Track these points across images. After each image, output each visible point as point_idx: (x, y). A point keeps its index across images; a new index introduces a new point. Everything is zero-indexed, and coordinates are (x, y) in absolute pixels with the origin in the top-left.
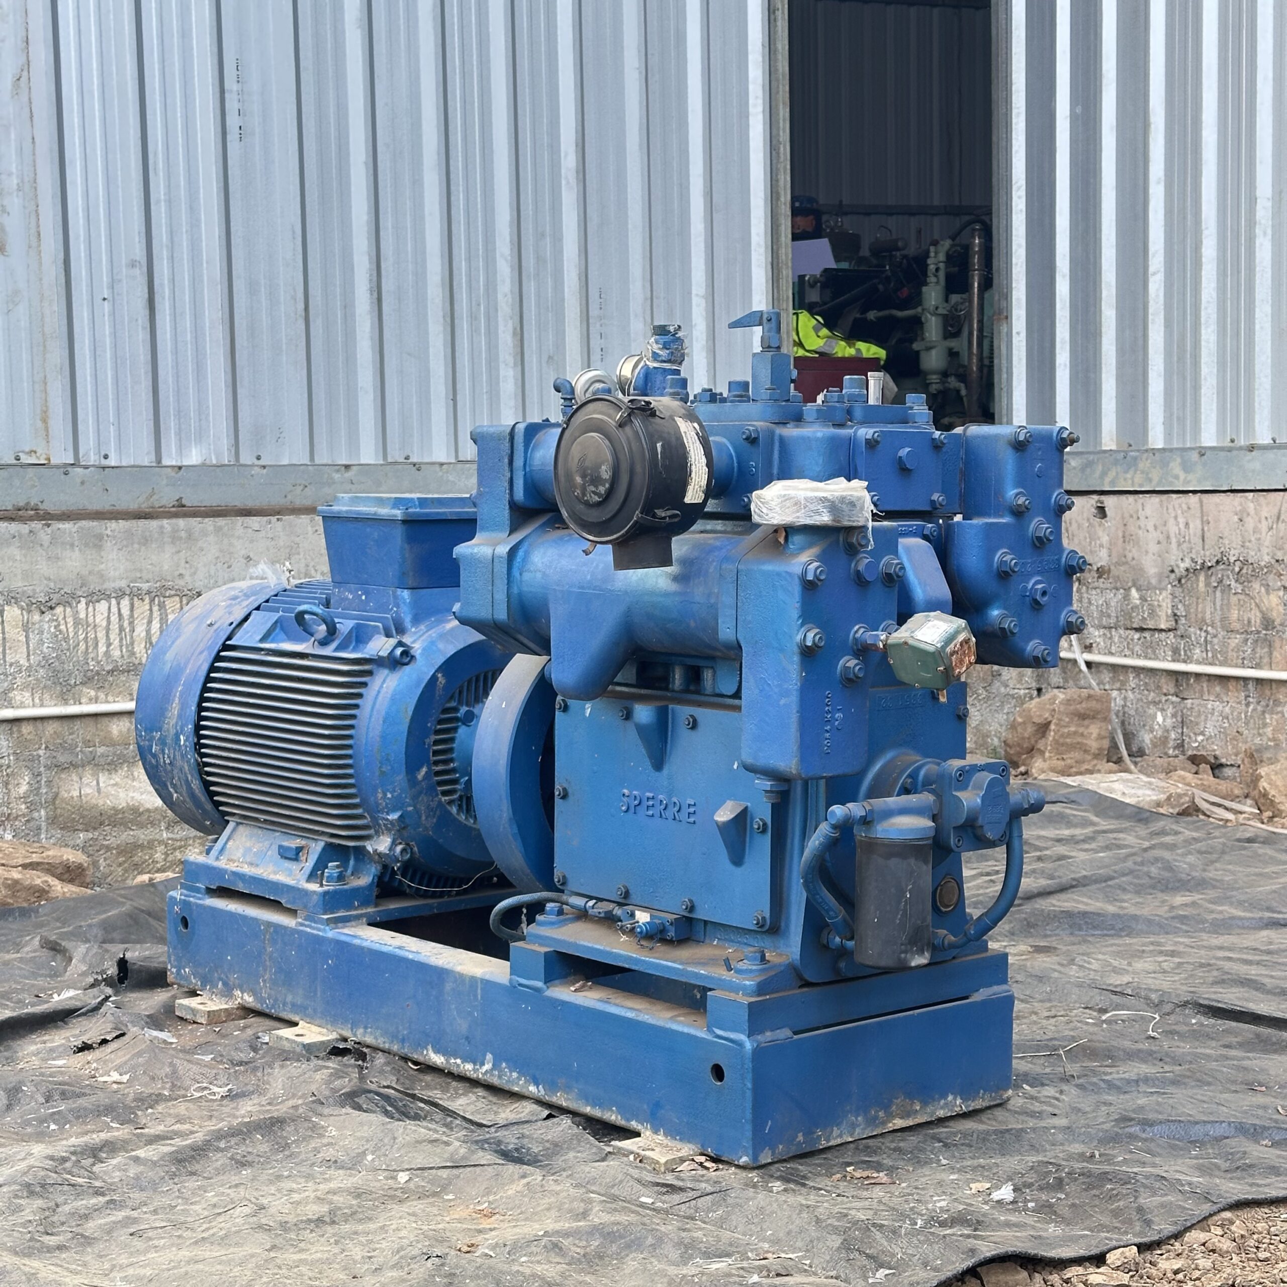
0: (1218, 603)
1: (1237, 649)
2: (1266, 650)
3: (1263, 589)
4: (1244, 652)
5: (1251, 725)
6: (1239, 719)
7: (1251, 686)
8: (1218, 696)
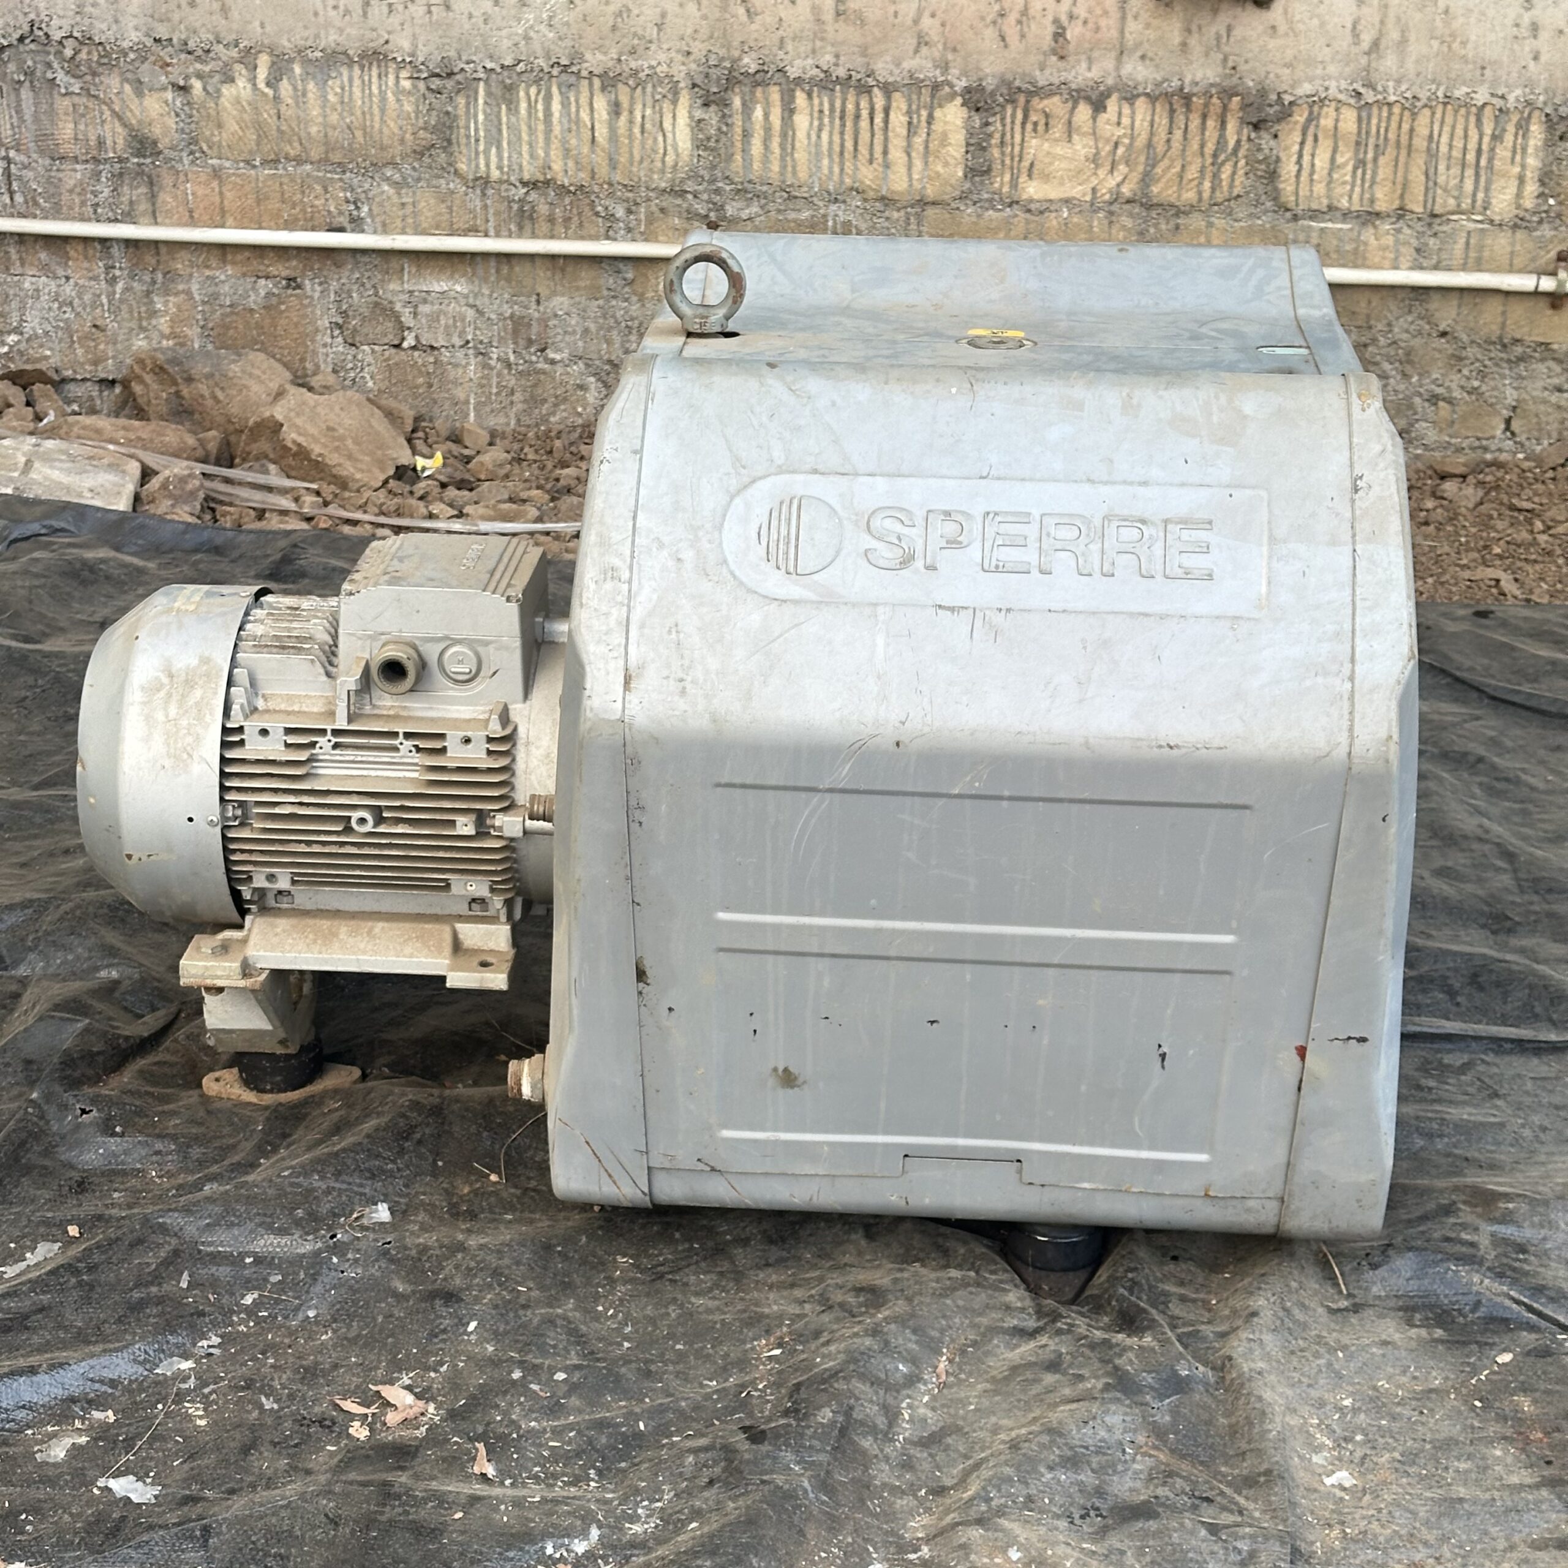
0: (28, 111)
1: (81, 189)
2: (143, 190)
3: (127, 88)
4: (95, 194)
5: (125, 314)
6: (95, 304)
7: (115, 251)
8: (45, 270)
